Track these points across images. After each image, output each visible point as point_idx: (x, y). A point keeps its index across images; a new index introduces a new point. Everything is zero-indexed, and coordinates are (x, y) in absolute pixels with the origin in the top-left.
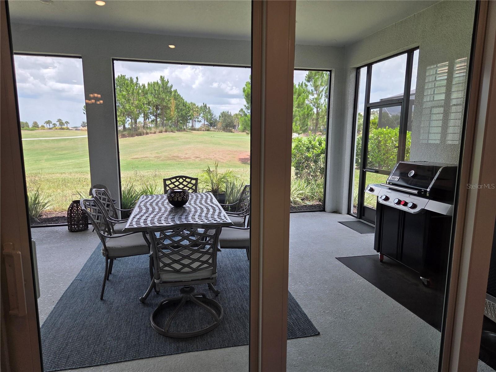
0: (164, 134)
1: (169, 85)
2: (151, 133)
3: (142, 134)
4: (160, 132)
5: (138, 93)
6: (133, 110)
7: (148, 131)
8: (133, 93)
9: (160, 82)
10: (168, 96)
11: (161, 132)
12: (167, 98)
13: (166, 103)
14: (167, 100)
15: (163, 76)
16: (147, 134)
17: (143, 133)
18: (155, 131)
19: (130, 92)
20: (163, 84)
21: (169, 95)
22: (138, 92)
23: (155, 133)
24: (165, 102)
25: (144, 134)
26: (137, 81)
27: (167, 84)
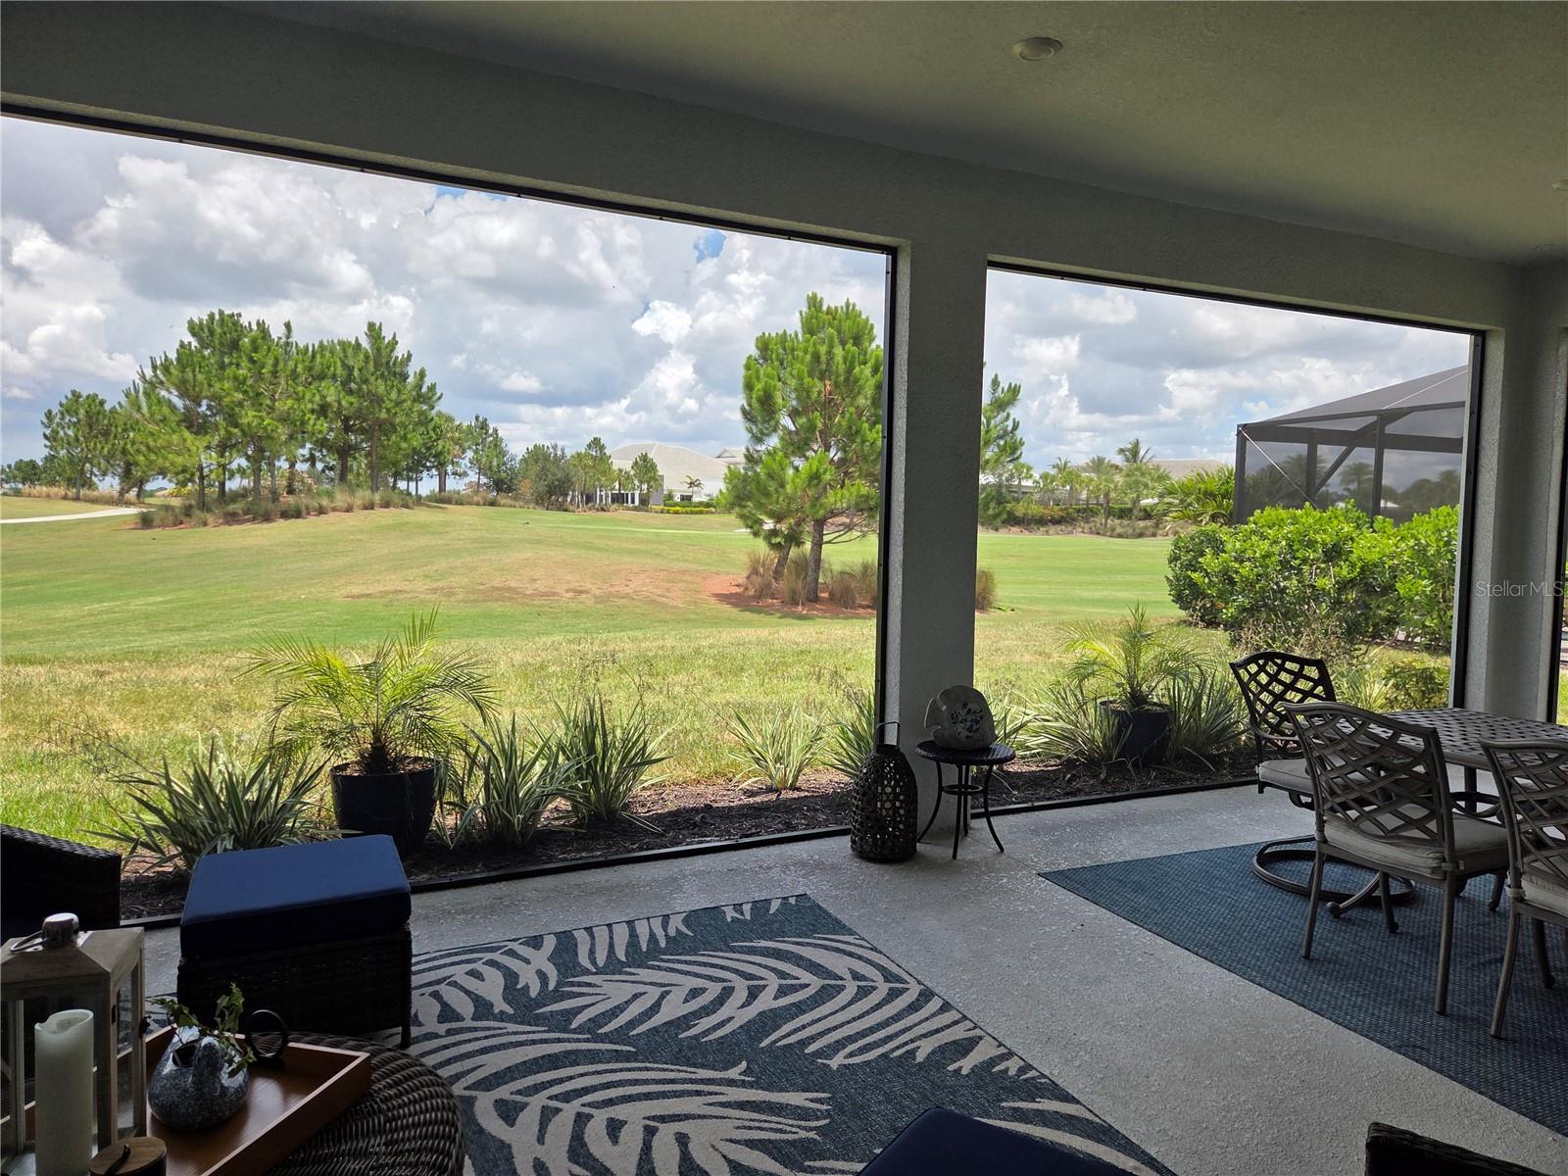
0: (378, 512)
1: (400, 352)
2: (334, 510)
3: (304, 512)
4: (366, 508)
5: (294, 375)
6: (273, 430)
7: (325, 502)
8: (275, 373)
9: (365, 343)
10: (395, 390)
11: (370, 506)
12: (394, 395)
13: (388, 411)
14: (391, 401)
15: (378, 324)
16: (321, 511)
17: (307, 508)
18: (349, 500)
19: (263, 367)
20: (379, 350)
21: (399, 386)
22: (294, 371)
23: (349, 509)
24: (384, 410)
25: (308, 514)
26: (288, 337)
27: (392, 350)
